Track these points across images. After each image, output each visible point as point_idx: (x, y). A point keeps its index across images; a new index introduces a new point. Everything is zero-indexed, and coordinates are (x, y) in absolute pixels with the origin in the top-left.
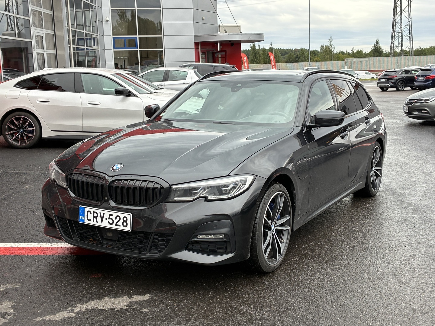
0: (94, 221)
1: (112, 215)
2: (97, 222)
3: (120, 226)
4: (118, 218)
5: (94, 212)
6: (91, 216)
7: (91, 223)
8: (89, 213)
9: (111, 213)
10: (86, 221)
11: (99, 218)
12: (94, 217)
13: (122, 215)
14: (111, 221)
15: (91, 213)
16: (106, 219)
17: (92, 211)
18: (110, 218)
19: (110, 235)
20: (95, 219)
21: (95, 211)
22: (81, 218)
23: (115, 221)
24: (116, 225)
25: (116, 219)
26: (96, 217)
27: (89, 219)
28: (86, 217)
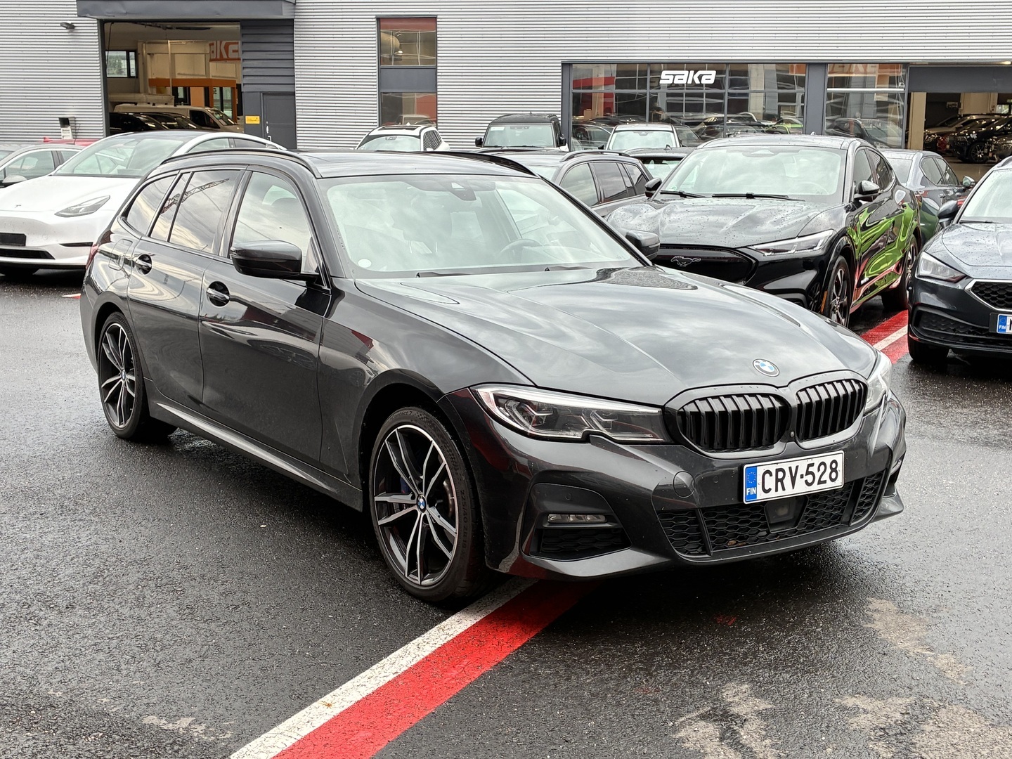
0: (777, 490)
1: (812, 465)
2: (784, 489)
3: (825, 482)
4: (822, 468)
5: (778, 470)
6: (770, 482)
7: (773, 495)
8: (767, 475)
9: (810, 462)
10: (761, 496)
11: (787, 481)
12: (778, 480)
13: (828, 460)
14: (810, 478)
15: (771, 475)
16: (802, 476)
17: (773, 469)
18: (808, 473)
19: (783, 512)
20: (779, 483)
21: (779, 466)
22: (748, 492)
23: (818, 475)
24: (820, 482)
25: (819, 470)
26: (781, 480)
27: (767, 488)
28: (759, 487)
